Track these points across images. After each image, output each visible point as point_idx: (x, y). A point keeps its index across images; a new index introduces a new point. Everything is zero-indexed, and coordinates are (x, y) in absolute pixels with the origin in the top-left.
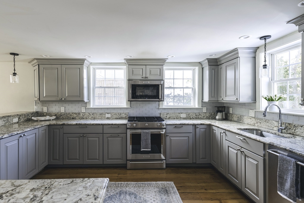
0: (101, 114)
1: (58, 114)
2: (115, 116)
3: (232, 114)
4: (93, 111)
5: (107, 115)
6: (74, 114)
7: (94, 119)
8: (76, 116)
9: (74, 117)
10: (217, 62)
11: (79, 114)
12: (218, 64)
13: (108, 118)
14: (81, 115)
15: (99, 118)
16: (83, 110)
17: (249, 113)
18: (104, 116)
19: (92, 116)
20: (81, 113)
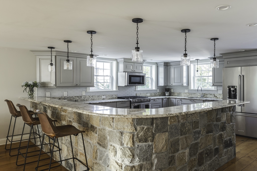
0: (98, 96)
1: (62, 98)
2: (108, 97)
3: (173, 93)
4: (92, 94)
5: (103, 96)
6: (76, 97)
7: (93, 100)
8: (78, 98)
9: (76, 100)
10: (167, 64)
11: (81, 97)
12: (168, 65)
13: (103, 99)
14: (83, 97)
15: (97, 99)
16: (84, 94)
17: (184, 91)
18: (100, 98)
19: (92, 98)
20: (82, 96)
